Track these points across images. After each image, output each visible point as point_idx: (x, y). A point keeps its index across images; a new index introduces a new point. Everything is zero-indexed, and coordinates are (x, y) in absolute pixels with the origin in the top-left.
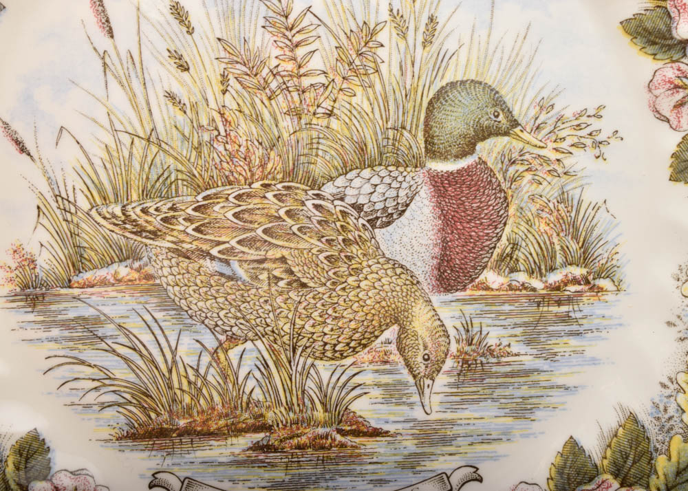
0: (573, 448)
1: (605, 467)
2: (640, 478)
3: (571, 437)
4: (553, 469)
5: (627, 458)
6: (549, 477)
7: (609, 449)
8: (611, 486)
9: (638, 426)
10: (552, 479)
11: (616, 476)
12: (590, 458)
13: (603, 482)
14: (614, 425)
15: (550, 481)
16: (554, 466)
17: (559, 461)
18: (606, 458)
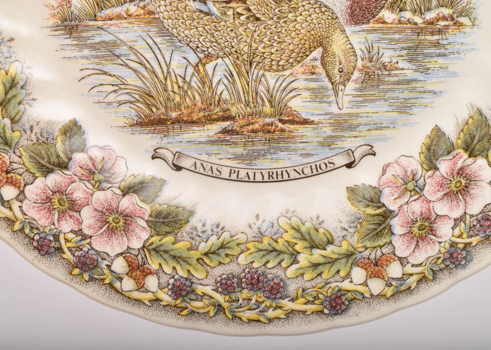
0: (438, 133)
1: (459, 145)
2: (482, 152)
3: (437, 126)
4: (424, 147)
5: (474, 138)
6: (421, 152)
7: (462, 133)
8: (462, 157)
9: (482, 118)
10: (423, 153)
11: (466, 150)
12: (449, 139)
13: (457, 154)
14: (466, 117)
15: (421, 154)
16: (424, 145)
17: (428, 141)
18: (459, 139)
